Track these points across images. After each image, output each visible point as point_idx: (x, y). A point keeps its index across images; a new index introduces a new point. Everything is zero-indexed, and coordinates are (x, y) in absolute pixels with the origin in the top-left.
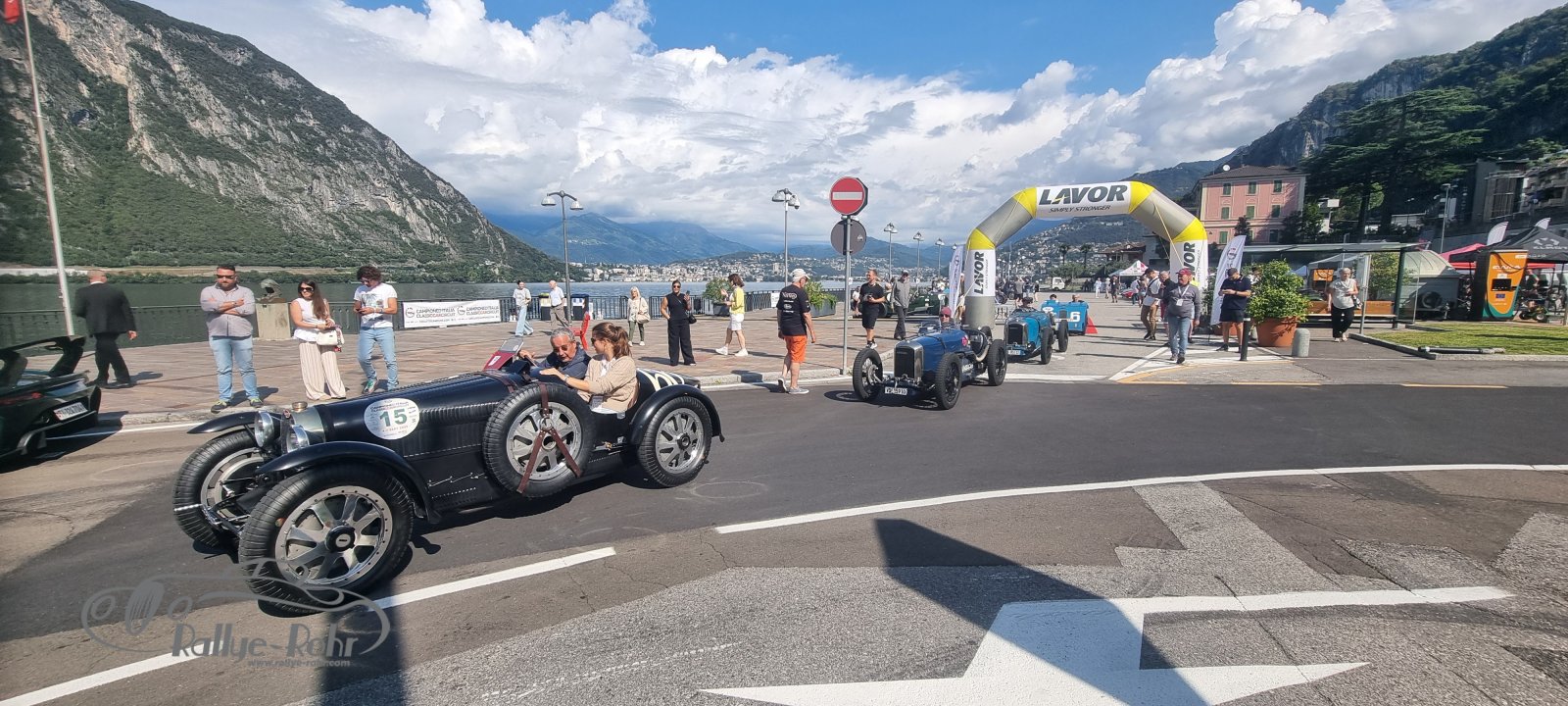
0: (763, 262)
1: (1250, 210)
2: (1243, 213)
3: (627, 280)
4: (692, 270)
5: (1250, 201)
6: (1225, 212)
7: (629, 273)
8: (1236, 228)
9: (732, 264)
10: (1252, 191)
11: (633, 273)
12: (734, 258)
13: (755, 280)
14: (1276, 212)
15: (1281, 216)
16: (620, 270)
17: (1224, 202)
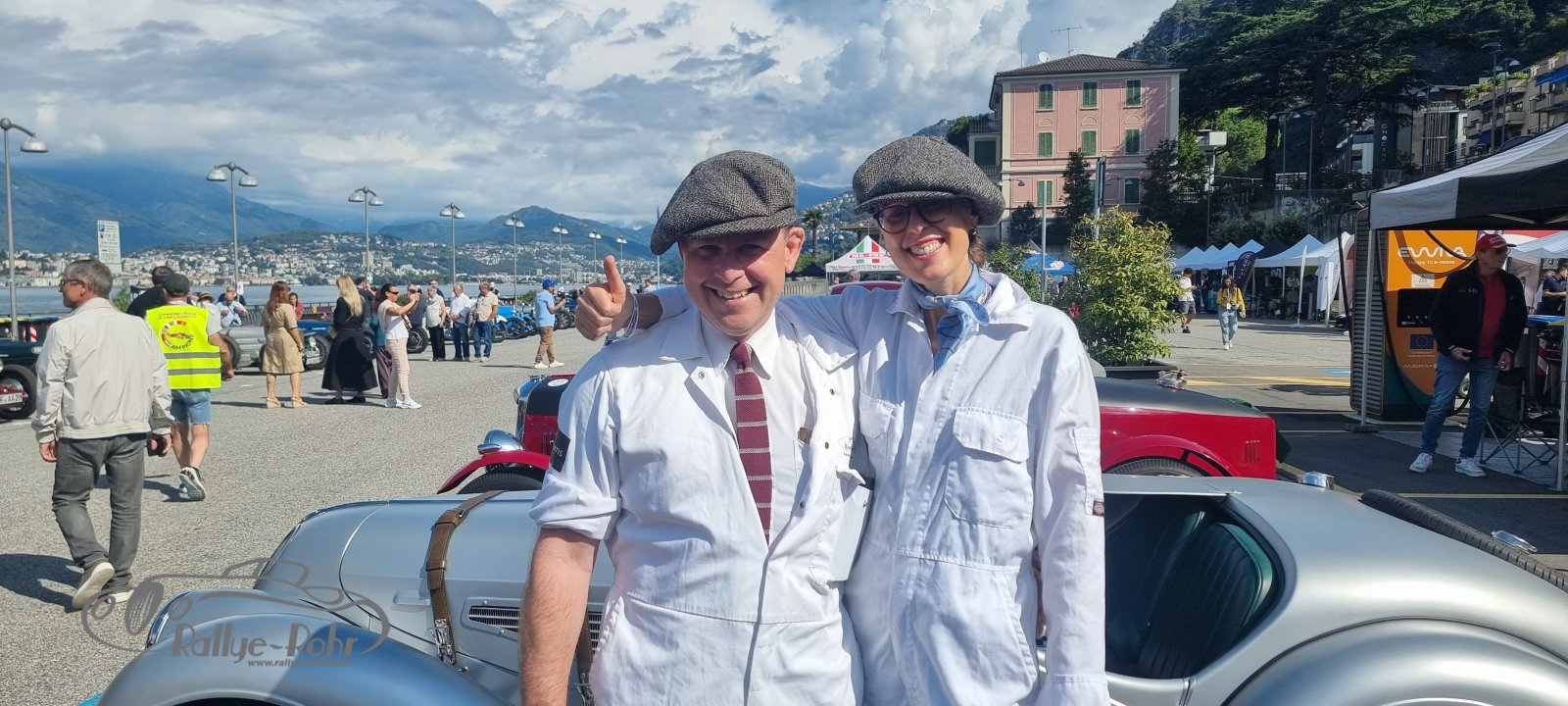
0: (342, 249)
1: (1090, 137)
2: (1076, 145)
3: (38, 282)
4: (192, 264)
5: (1087, 122)
6: (1046, 140)
7: (44, 269)
8: (1065, 173)
9: (278, 252)
10: (1090, 101)
11: (53, 269)
12: (282, 242)
13: (325, 282)
14: (1132, 143)
15: (1144, 151)
16: (22, 264)
17: (1043, 123)
